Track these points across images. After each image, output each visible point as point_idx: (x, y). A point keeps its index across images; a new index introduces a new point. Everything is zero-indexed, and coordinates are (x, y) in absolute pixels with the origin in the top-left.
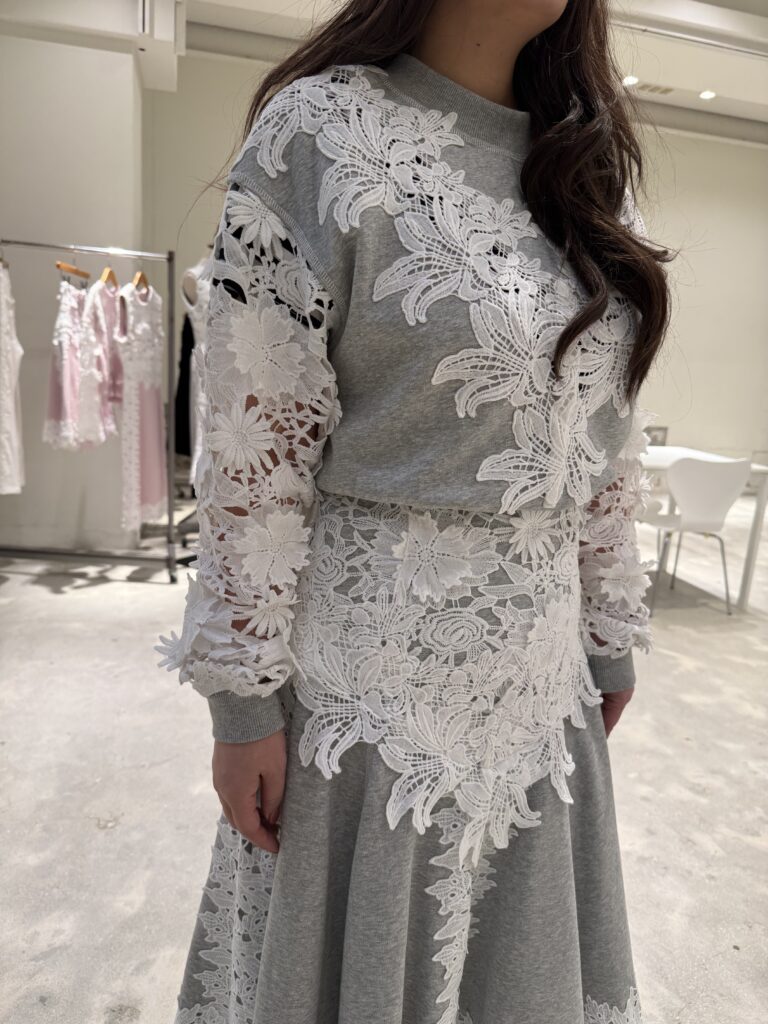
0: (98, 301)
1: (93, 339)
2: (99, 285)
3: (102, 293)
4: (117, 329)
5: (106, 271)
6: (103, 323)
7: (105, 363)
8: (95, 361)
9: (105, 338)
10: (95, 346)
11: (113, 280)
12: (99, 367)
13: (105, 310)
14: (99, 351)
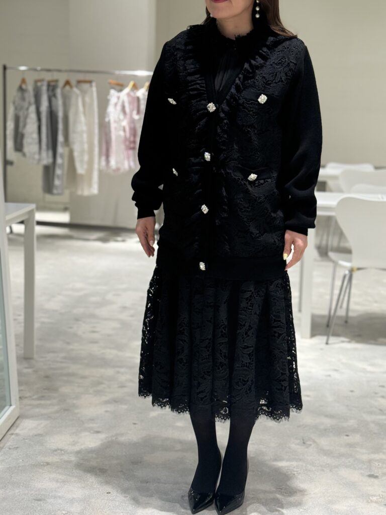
0: (126, 99)
1: (122, 117)
2: (127, 90)
3: (128, 95)
4: (135, 112)
5: (131, 83)
6: (127, 110)
7: (127, 129)
8: (122, 128)
9: (128, 116)
10: (123, 120)
11: (135, 87)
12: (124, 130)
13: (130, 103)
14: (125, 123)
